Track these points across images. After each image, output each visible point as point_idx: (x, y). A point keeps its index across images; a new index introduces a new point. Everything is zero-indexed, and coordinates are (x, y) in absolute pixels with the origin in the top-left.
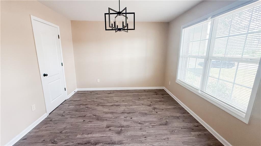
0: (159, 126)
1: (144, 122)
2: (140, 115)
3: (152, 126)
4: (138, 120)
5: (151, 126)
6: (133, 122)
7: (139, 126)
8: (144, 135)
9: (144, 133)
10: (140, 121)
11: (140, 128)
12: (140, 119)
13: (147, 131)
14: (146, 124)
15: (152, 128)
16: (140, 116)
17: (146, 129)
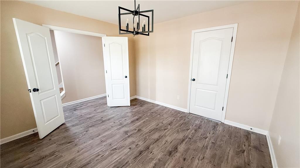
0: (90, 161)
1: (112, 154)
2: (124, 159)
3: (100, 155)
4: (121, 151)
5: (101, 153)
6: (124, 146)
7: (114, 146)
8: (104, 142)
9: (105, 143)
10: (117, 152)
11: (112, 145)
12: (120, 154)
13: (103, 146)
14: (107, 153)
15: (98, 153)
16: (122, 158)
17: (105, 147)
